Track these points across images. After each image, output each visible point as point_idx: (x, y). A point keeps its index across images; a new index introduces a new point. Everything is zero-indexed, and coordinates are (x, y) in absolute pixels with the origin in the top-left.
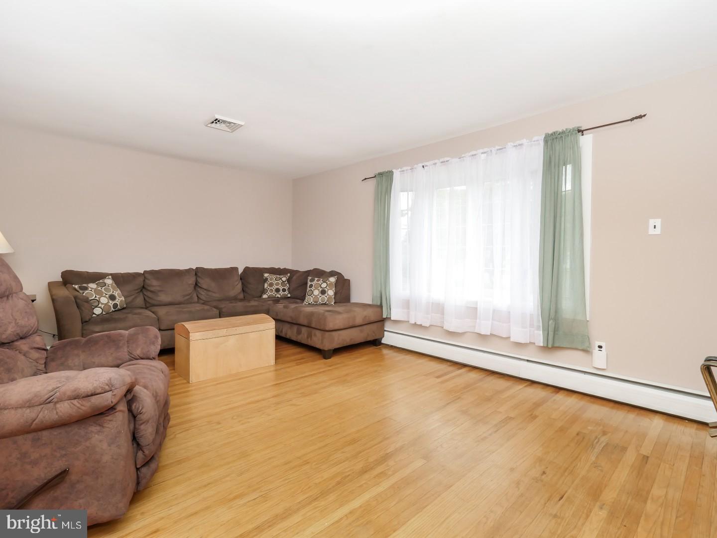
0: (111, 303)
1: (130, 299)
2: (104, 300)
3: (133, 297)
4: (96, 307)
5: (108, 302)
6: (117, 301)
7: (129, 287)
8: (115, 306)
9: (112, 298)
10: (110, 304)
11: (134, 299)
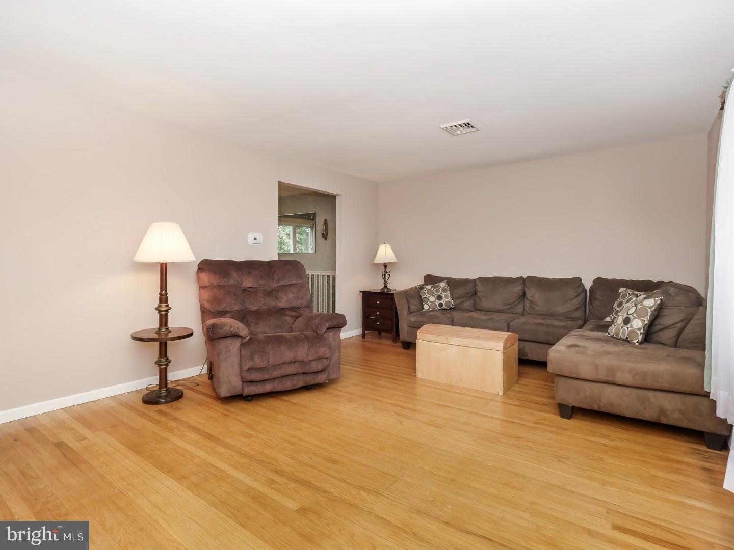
0: (438, 302)
1: (458, 301)
2: (432, 299)
3: (463, 300)
4: (425, 303)
5: (435, 301)
6: (443, 301)
7: (460, 291)
8: (441, 305)
9: (439, 298)
10: (436, 303)
11: (463, 301)
